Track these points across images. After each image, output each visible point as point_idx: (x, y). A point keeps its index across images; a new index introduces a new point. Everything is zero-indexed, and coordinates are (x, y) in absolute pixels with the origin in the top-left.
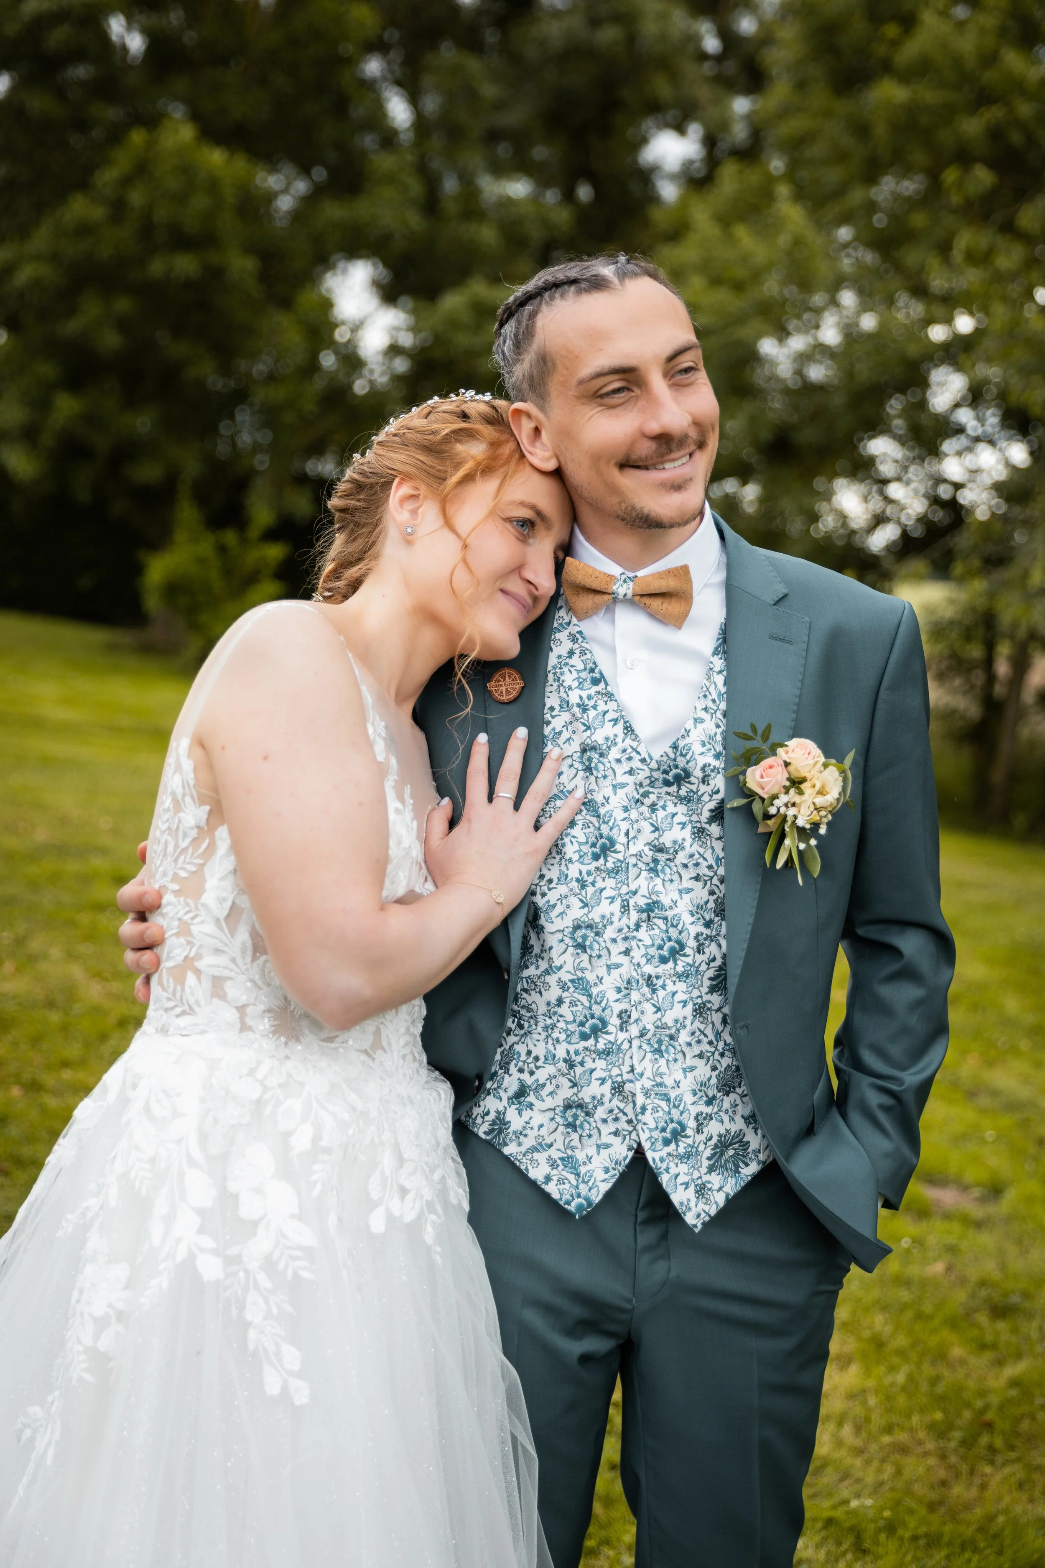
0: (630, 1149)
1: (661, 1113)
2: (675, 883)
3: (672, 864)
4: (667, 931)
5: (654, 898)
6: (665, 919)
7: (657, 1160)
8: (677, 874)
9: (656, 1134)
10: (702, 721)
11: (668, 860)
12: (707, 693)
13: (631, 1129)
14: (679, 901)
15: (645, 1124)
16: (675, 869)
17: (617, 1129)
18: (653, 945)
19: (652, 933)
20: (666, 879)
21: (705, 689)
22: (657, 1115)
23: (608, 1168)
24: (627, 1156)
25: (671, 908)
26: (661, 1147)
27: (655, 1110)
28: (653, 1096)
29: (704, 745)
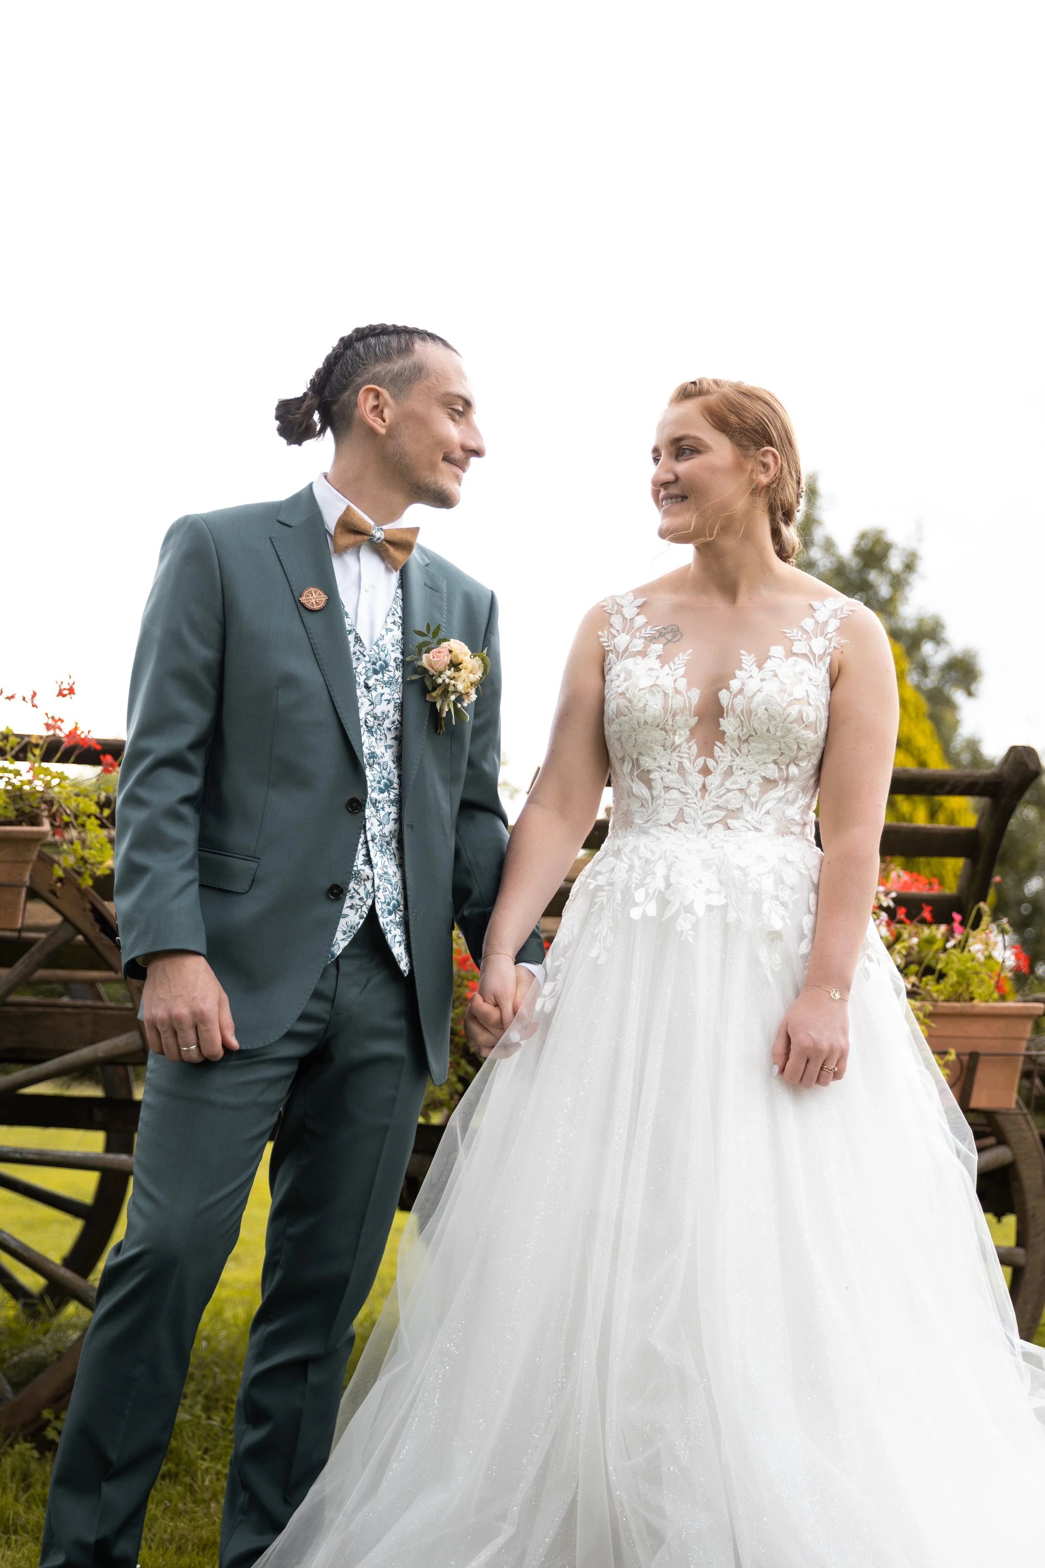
0: (361, 917)
1: (388, 893)
2: (383, 741)
3: (382, 728)
4: (381, 772)
5: (372, 749)
6: (379, 764)
7: (385, 924)
8: (384, 735)
9: (384, 906)
10: (391, 630)
11: (379, 725)
12: (395, 612)
13: (362, 904)
14: (385, 754)
15: (379, 898)
16: (383, 731)
17: (352, 904)
18: (375, 780)
19: (373, 772)
20: (378, 738)
21: (393, 610)
22: (385, 893)
23: (346, 931)
24: (359, 923)
25: (382, 757)
26: (387, 916)
27: (385, 890)
28: (383, 880)
29: (393, 646)
